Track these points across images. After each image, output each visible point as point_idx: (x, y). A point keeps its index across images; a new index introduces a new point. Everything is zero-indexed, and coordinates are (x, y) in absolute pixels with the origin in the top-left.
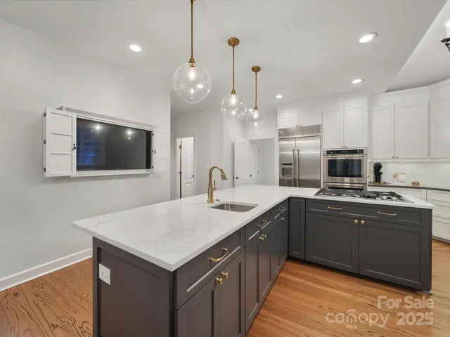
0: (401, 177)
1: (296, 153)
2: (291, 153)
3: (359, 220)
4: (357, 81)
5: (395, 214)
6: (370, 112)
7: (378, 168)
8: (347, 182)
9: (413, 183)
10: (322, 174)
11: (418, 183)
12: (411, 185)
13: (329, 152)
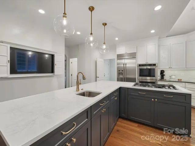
0: (173, 77)
1: (125, 66)
2: (123, 66)
3: (154, 99)
4: (153, 31)
5: (172, 96)
6: (159, 46)
7: (162, 72)
8: (148, 79)
9: (179, 80)
10: (137, 76)
11: (181, 80)
12: (177, 81)
13: (140, 65)
